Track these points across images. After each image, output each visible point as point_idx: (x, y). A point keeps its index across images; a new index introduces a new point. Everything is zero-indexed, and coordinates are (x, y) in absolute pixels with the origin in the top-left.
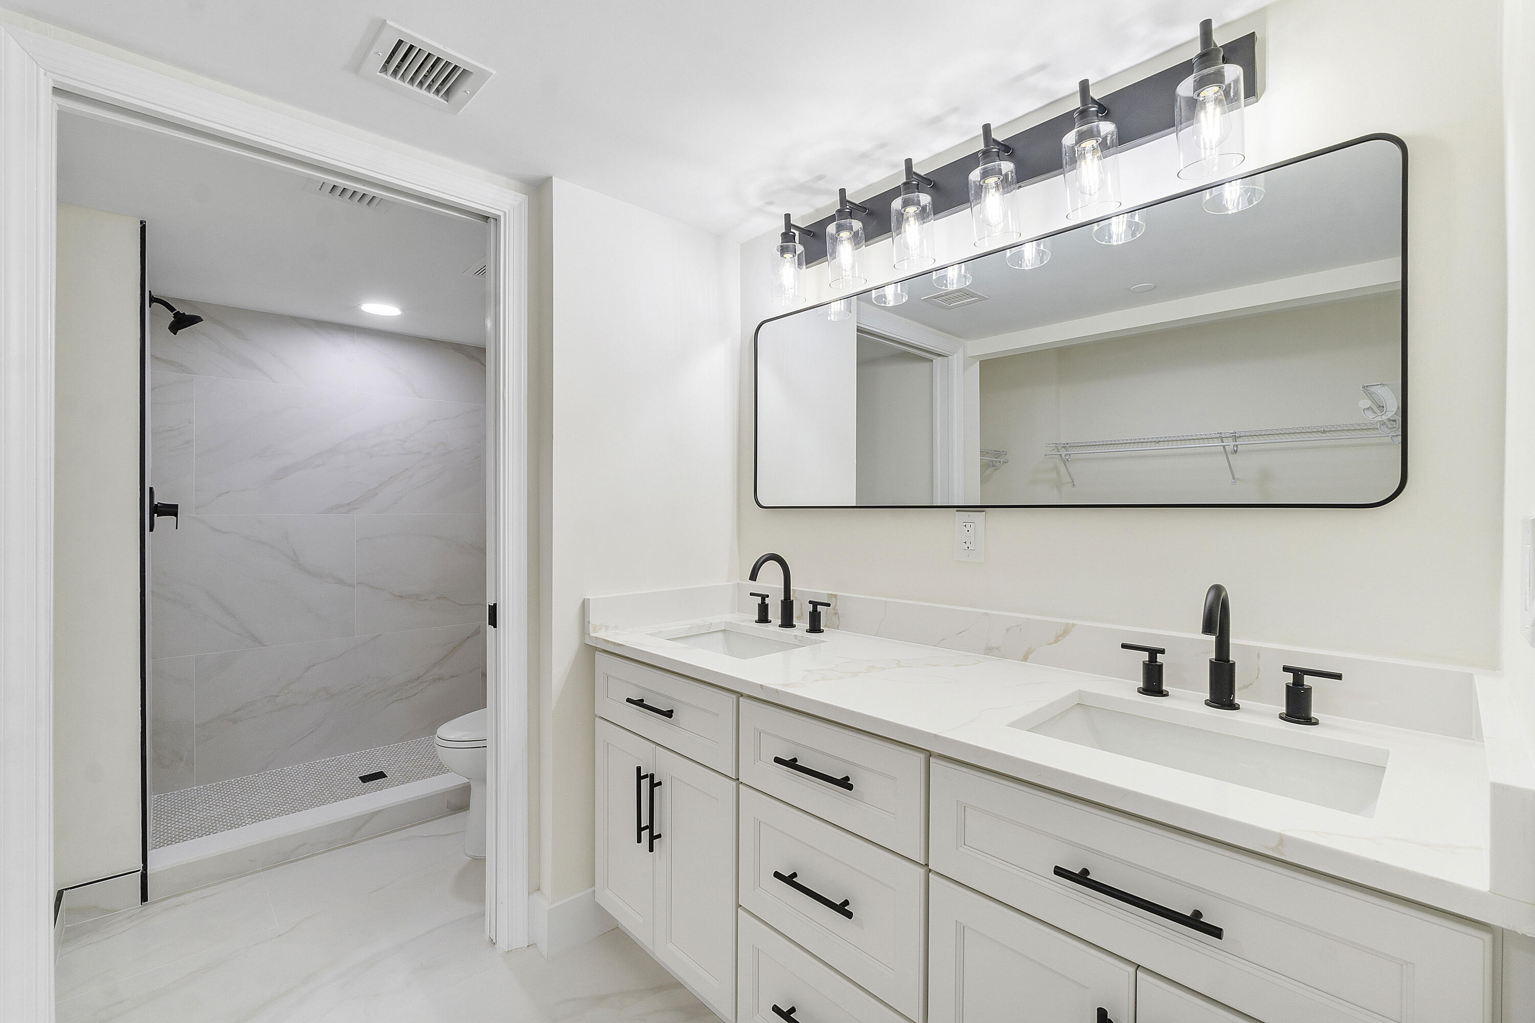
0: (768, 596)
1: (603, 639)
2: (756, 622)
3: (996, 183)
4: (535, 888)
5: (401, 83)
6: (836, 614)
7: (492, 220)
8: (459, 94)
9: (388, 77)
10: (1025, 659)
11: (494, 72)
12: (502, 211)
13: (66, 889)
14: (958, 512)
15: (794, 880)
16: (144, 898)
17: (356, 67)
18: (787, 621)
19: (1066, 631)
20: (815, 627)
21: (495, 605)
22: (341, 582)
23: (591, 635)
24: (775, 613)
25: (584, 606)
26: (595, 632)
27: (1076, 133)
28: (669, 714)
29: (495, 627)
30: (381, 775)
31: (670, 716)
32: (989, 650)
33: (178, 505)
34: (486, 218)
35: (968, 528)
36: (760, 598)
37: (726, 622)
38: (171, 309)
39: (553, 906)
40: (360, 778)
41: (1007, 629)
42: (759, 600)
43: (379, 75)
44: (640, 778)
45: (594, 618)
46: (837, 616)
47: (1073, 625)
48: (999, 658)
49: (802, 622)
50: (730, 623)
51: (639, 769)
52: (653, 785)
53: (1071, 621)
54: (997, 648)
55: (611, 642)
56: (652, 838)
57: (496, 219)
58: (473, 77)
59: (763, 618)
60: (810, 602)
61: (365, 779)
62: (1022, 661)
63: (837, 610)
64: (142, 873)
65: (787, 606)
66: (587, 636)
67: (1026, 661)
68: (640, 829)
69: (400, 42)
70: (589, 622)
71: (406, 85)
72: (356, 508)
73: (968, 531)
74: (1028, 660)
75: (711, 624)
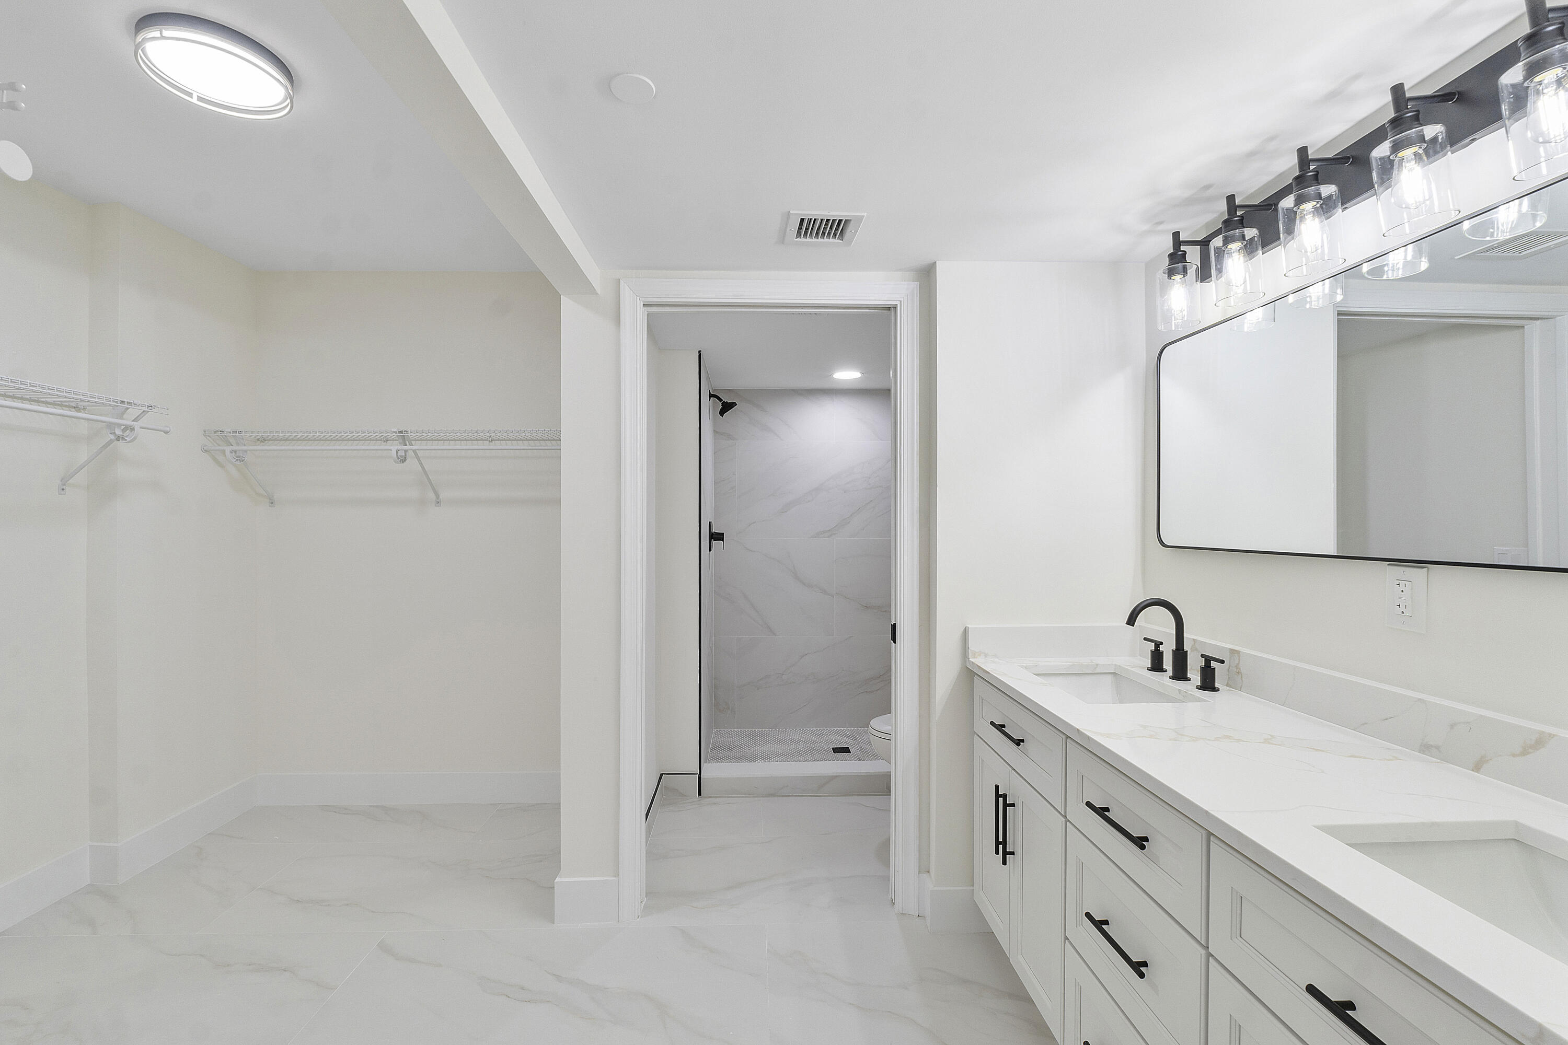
0: (1162, 643)
1: (977, 665)
2: (1148, 670)
3: (1416, 154)
4: (924, 869)
5: (811, 240)
6: (1238, 673)
7: (892, 309)
8: (847, 234)
9: (802, 239)
10: (1477, 768)
11: (865, 214)
12: (899, 300)
13: (664, 774)
14: (1390, 567)
15: (1103, 926)
16: (700, 793)
17: (782, 240)
18: (1180, 674)
19: (1540, 741)
20: (1208, 683)
21: (895, 624)
22: (824, 592)
23: (970, 659)
24: (1168, 663)
25: (965, 632)
26: (974, 657)
27: (1525, 65)
28: (1018, 742)
29: (895, 642)
30: (846, 750)
31: (1018, 745)
32: (1426, 748)
33: (723, 533)
34: (889, 308)
35: (1402, 587)
36: (1154, 644)
37: (1116, 665)
38: (720, 400)
39: (936, 888)
40: (833, 748)
41: (1452, 725)
42: (1152, 646)
43: (797, 241)
44: (998, 796)
45: (972, 646)
46: (1240, 676)
47: (1551, 736)
48: (1439, 761)
49: (1195, 676)
50: (1119, 666)
51: (997, 787)
52: (1006, 805)
53: (1549, 729)
54: (1437, 748)
55: (983, 669)
56: (1005, 853)
57: (895, 307)
58: (852, 222)
59: (1157, 665)
60: (1202, 656)
61: (836, 750)
62: (1473, 770)
63: (1240, 669)
64: (699, 776)
65: (1180, 656)
66: (967, 659)
67: (1477, 772)
68: (997, 843)
69: (802, 220)
70: (969, 648)
71: (814, 240)
72: (834, 534)
73: (1403, 591)
74: (1482, 770)
75: (1097, 665)
